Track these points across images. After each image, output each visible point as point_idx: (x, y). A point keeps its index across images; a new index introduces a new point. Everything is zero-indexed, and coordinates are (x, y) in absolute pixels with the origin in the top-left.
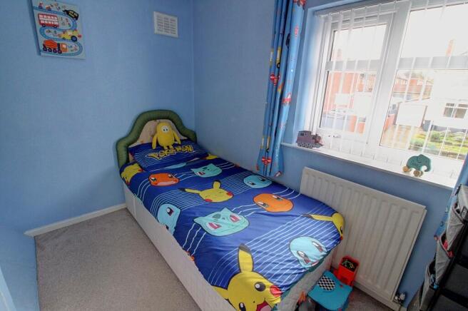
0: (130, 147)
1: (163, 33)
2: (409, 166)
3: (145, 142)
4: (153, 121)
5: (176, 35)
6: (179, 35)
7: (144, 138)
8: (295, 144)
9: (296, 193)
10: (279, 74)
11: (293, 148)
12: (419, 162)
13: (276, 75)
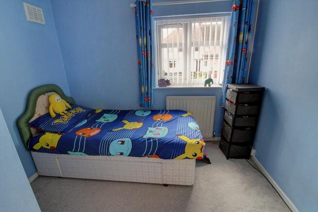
0: (30, 122)
1: (34, 21)
2: (206, 84)
3: (42, 114)
4: (43, 95)
5: (44, 23)
6: (46, 22)
7: (40, 111)
8: (157, 87)
9: (167, 111)
10: (147, 51)
11: (157, 89)
12: (209, 81)
13: (146, 52)
